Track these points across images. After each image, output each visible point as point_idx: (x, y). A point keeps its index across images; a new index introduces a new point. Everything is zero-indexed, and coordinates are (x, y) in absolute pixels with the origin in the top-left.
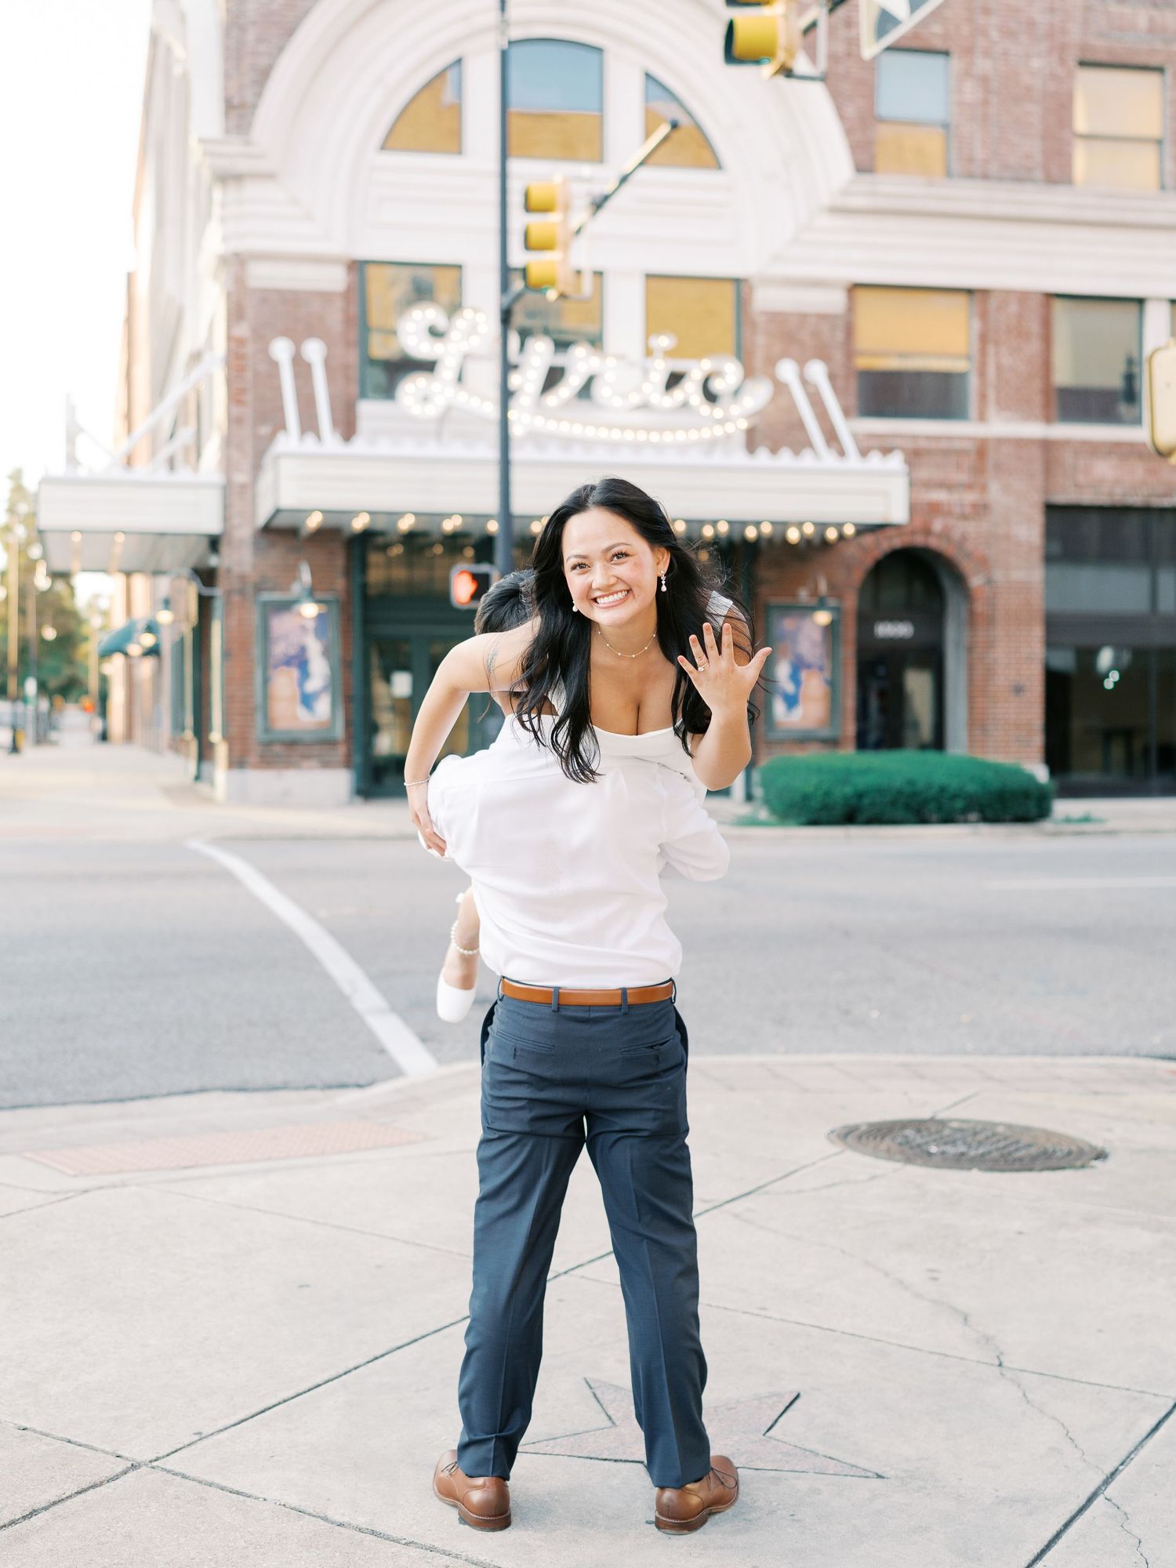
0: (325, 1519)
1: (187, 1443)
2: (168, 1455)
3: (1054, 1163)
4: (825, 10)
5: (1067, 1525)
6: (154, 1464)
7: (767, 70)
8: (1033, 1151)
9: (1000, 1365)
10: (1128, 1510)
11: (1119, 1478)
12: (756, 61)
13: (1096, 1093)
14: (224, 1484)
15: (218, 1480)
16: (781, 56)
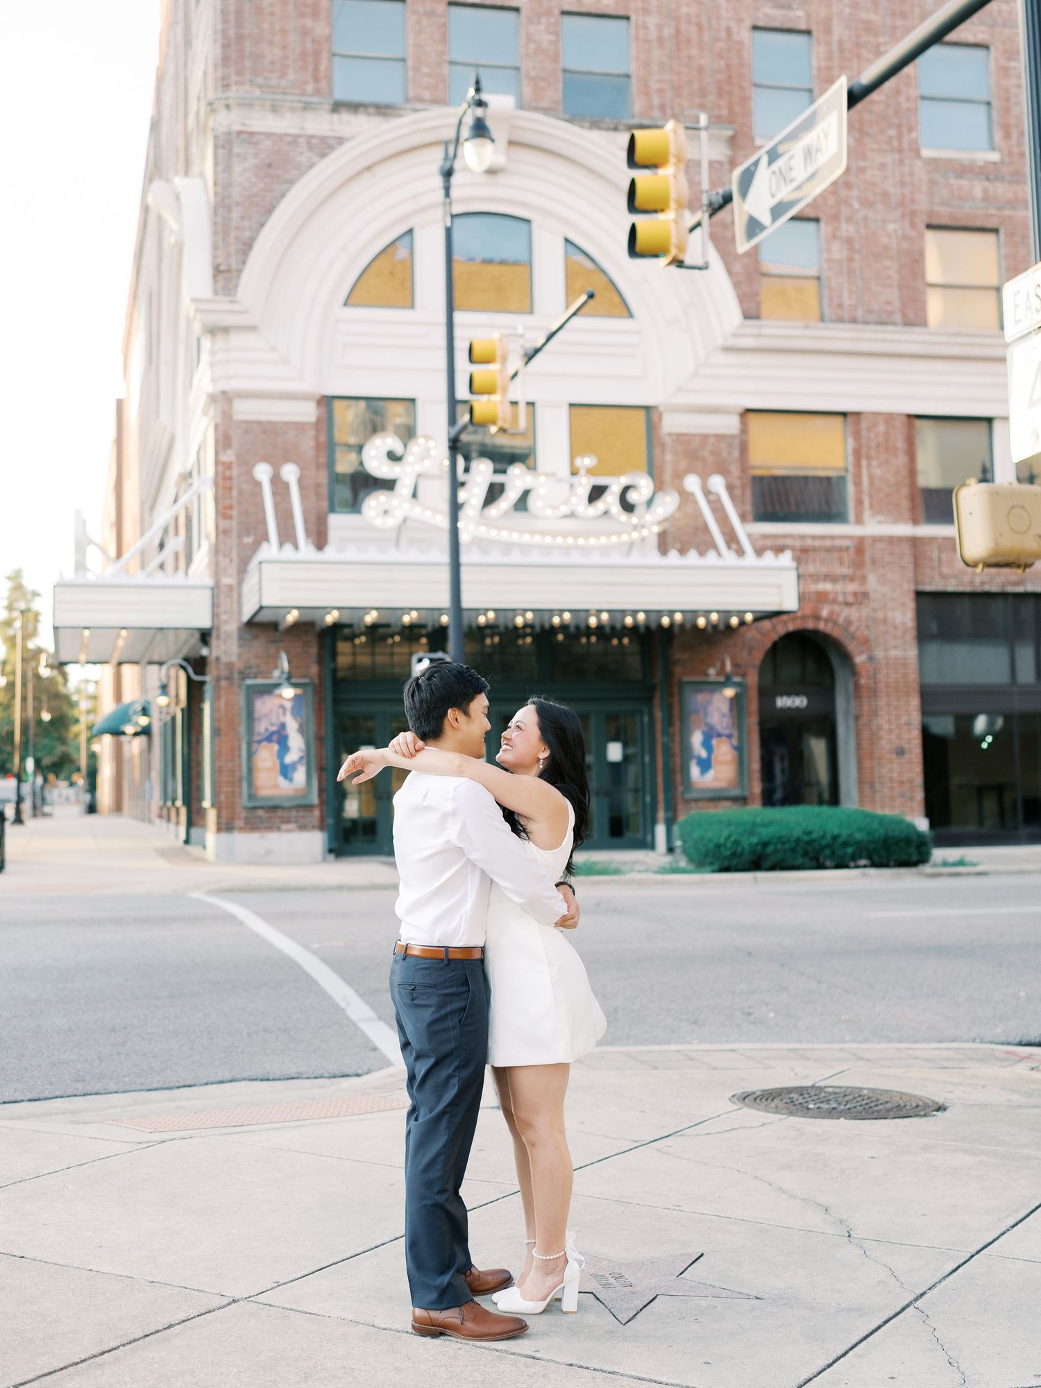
0: (373, 1326)
1: (269, 1288)
2: (257, 1295)
3: (904, 1113)
4: (707, 215)
5: (886, 1322)
6: (248, 1299)
7: (662, 261)
8: (889, 1106)
9: (849, 1236)
10: (929, 1313)
11: (926, 1296)
12: (656, 256)
13: (945, 1068)
14: (300, 1309)
15: (294, 1307)
16: (673, 252)
